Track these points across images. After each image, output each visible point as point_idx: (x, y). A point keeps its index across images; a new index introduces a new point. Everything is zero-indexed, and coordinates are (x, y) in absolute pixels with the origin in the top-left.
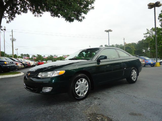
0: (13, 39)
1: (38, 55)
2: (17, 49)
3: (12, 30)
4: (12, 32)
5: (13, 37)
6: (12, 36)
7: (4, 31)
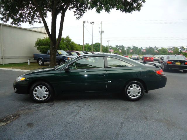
0: (101, 32)
1: (134, 47)
2: (109, 41)
3: (101, 22)
4: (101, 24)
5: (102, 30)
6: (101, 28)
7: (93, 24)
